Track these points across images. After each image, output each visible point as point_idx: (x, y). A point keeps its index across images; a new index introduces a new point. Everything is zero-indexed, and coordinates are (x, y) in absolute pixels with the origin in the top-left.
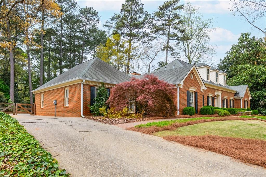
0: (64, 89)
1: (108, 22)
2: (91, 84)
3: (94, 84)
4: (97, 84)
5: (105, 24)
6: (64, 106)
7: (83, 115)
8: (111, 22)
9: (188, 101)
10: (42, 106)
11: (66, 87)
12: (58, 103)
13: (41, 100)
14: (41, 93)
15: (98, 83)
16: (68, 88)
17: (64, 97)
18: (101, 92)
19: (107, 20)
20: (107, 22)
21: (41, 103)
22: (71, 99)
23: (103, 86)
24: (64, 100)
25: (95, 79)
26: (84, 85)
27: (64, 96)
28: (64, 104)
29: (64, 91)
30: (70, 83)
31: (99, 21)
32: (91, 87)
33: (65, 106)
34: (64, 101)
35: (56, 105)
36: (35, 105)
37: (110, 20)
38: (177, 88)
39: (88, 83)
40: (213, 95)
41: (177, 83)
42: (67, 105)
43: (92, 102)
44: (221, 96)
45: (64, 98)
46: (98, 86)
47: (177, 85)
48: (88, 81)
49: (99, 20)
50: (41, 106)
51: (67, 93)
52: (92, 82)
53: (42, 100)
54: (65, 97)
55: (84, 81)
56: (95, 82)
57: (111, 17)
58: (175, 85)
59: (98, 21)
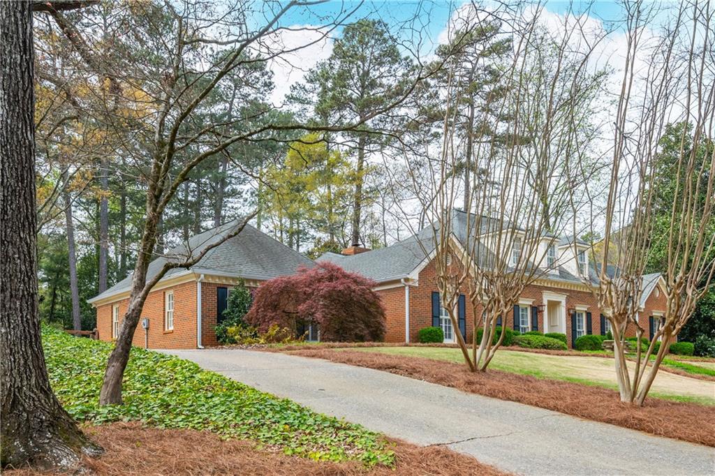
0: (164, 293)
1: (298, 88)
2: (218, 281)
3: (224, 282)
4: (231, 282)
5: (289, 93)
6: (164, 329)
7: (202, 345)
8: (308, 86)
9: (434, 315)
10: (114, 335)
11: (167, 289)
12: (151, 326)
13: (112, 322)
14: (112, 305)
15: (234, 279)
16: (171, 292)
17: (164, 310)
18: (236, 298)
19: (296, 83)
20: (295, 88)
21: (112, 328)
22: (179, 313)
23: (242, 284)
24: (164, 316)
25: (225, 271)
26: (203, 284)
27: (164, 308)
28: (164, 325)
29: (164, 298)
30: (177, 280)
31: (272, 86)
32: (218, 288)
33: (166, 329)
34: (164, 320)
35: (147, 329)
36: (97, 333)
37: (303, 82)
38: (404, 287)
39: (211, 280)
40: (533, 303)
41: (404, 275)
42: (171, 328)
43: (220, 318)
44: (564, 303)
45: (164, 313)
46: (232, 285)
47: (402, 280)
48: (212, 276)
49: (271, 83)
50: (112, 334)
51: (171, 302)
52: (219, 277)
53: (114, 321)
54: (167, 310)
55: (202, 276)
56: (226, 278)
57: (307, 74)
58: (398, 281)
59: (269, 85)
